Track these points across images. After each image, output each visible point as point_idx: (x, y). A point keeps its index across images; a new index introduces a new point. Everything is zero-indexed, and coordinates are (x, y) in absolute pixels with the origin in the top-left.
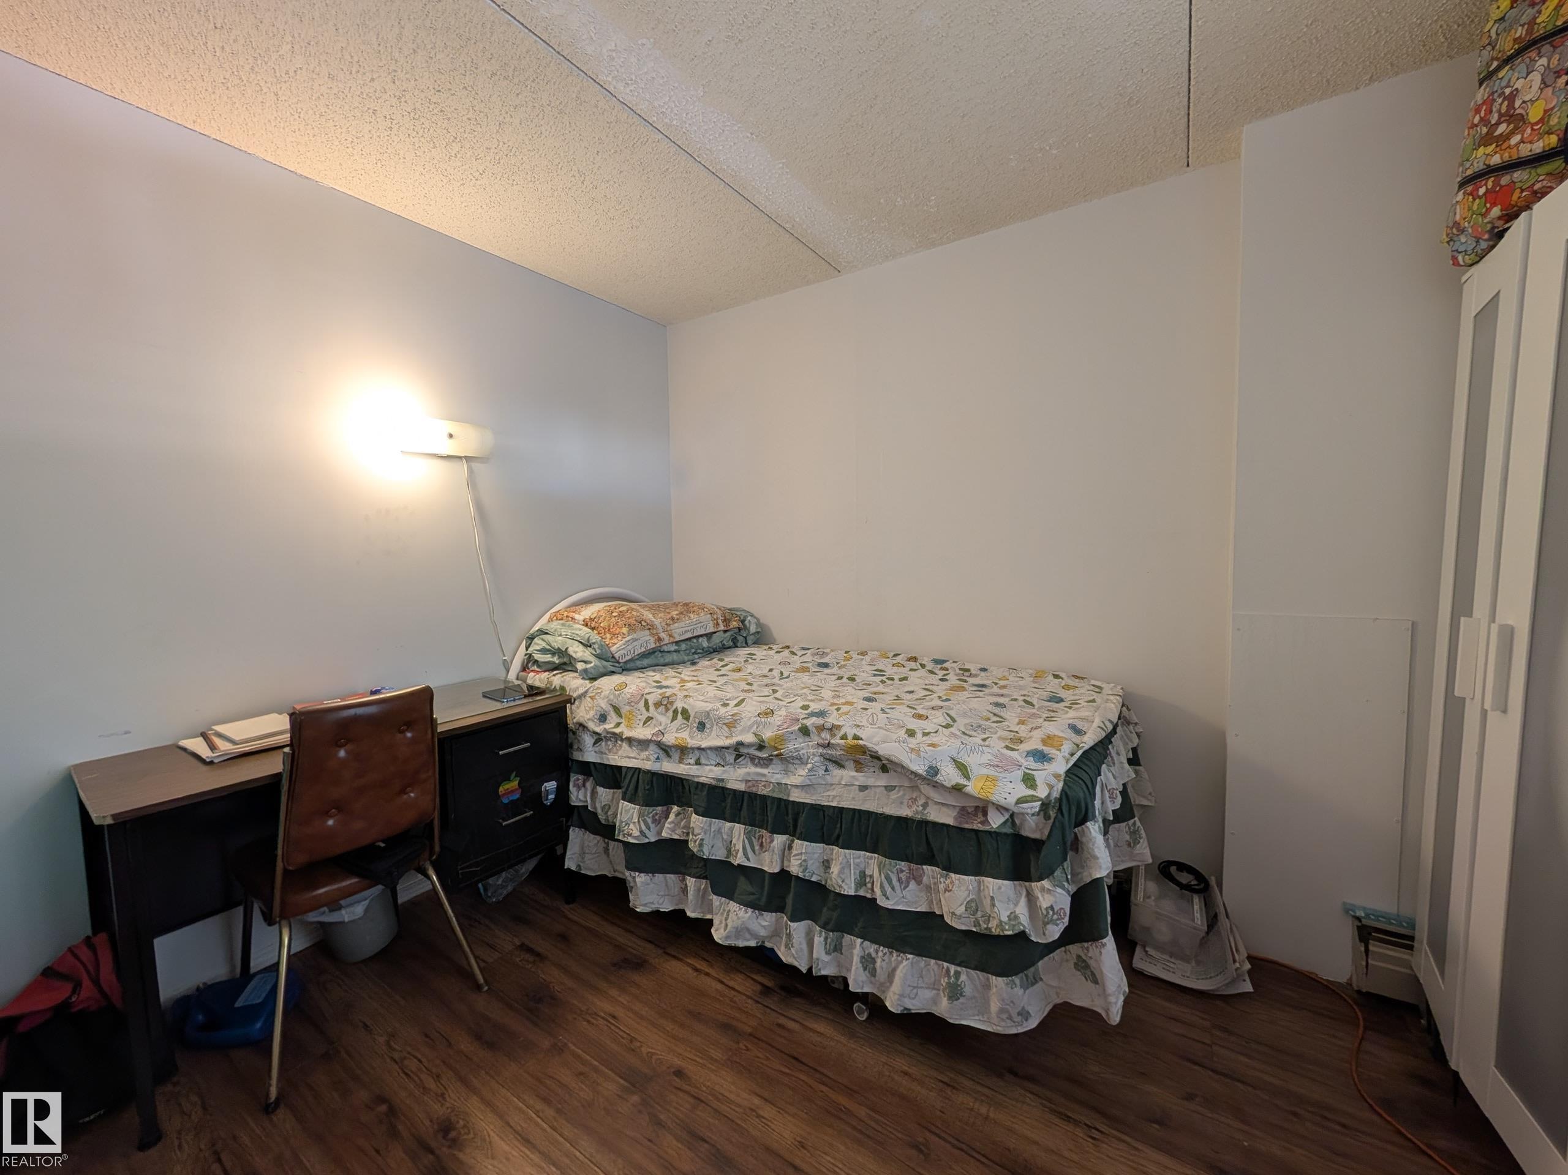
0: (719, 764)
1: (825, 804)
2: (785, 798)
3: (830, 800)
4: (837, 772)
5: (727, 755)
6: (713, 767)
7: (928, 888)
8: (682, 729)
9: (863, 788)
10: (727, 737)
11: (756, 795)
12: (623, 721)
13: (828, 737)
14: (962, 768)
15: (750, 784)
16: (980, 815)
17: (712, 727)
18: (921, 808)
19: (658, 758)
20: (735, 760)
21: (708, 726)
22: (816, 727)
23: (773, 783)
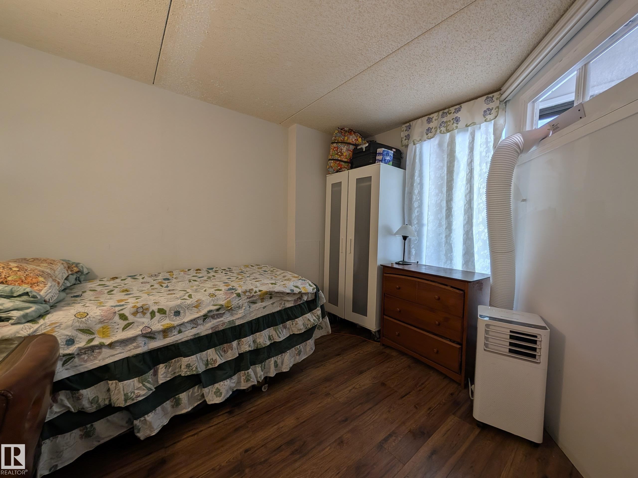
0: (193, 327)
1: (251, 320)
2: (233, 326)
3: (253, 317)
4: (254, 306)
5: (198, 320)
6: (190, 330)
7: (289, 329)
8: (162, 320)
9: (264, 307)
10: (197, 312)
11: (219, 331)
12: (96, 336)
13: (249, 294)
14: (297, 287)
15: (213, 329)
16: (299, 300)
17: (185, 311)
18: (283, 305)
19: (145, 343)
20: (203, 321)
21: (181, 312)
22: (243, 292)
23: (226, 322)
